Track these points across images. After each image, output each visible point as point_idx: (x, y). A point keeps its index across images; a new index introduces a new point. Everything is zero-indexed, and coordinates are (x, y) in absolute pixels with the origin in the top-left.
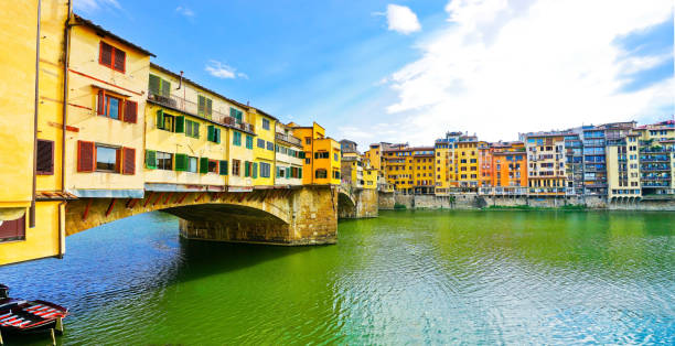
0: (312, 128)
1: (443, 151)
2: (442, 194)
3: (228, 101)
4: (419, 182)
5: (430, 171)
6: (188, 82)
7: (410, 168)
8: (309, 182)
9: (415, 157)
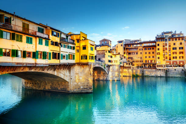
0: (80, 35)
1: (161, 43)
2: (161, 68)
3: (37, 24)
4: (146, 61)
5: (153, 55)
6: (18, 17)
7: (141, 53)
8: (78, 61)
9: (144, 47)
